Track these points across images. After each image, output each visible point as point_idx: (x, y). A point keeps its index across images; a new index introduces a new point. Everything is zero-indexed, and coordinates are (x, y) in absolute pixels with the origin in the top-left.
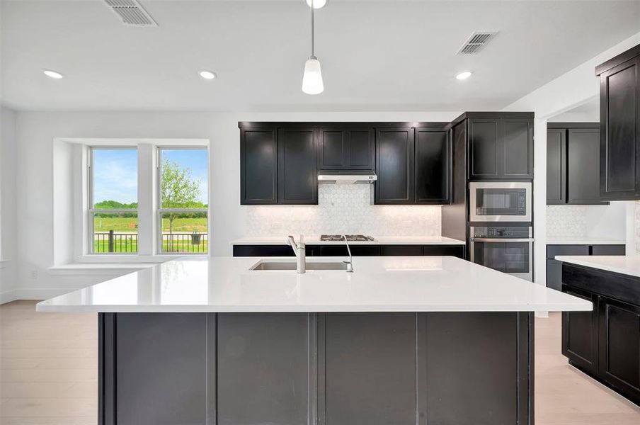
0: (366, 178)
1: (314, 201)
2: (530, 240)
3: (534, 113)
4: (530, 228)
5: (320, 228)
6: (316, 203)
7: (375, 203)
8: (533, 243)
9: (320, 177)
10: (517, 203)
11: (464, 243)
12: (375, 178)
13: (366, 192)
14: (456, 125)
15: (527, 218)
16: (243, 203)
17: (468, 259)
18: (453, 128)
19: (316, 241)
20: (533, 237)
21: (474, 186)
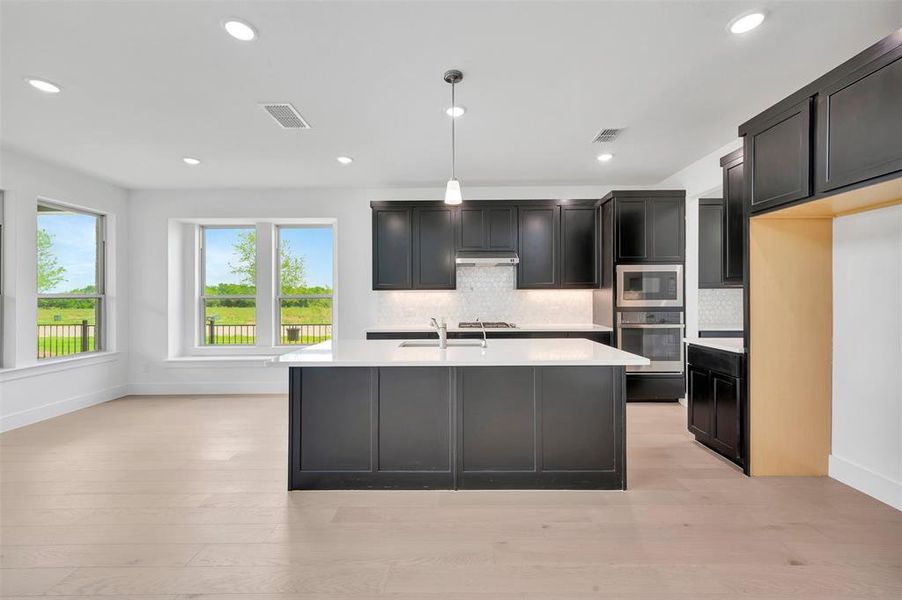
0: (508, 260)
1: (452, 286)
2: (682, 326)
3: (685, 191)
4: (682, 313)
5: (458, 314)
6: (453, 287)
7: (518, 288)
8: (685, 329)
9: (459, 261)
10: (668, 286)
11: (611, 330)
12: (517, 261)
13: (508, 275)
14: (605, 203)
15: (678, 303)
16: (376, 287)
17: (615, 346)
18: (603, 205)
19: (454, 328)
20: (685, 323)
21: (622, 269)
